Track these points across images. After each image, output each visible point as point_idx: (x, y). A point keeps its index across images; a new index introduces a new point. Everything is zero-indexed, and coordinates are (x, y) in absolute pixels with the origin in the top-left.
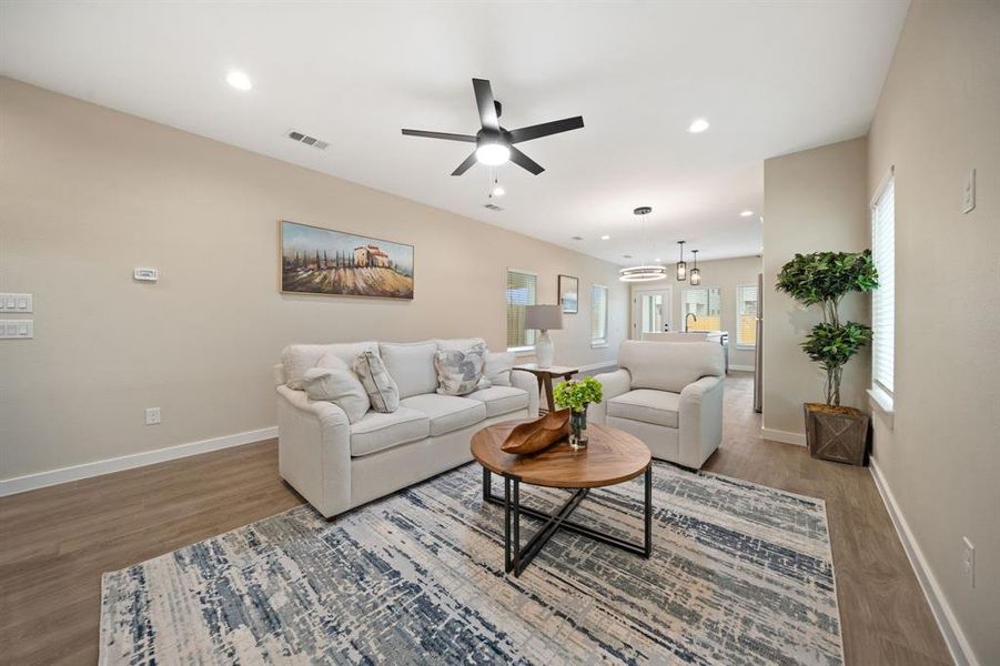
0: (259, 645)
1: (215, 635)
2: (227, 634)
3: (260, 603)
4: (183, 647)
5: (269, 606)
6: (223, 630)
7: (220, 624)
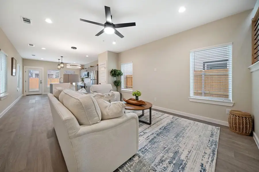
0: (182, 153)
1: (186, 163)
2: (184, 161)
3: (174, 158)
4: (193, 168)
5: (173, 156)
6: (184, 162)
7: (184, 164)
